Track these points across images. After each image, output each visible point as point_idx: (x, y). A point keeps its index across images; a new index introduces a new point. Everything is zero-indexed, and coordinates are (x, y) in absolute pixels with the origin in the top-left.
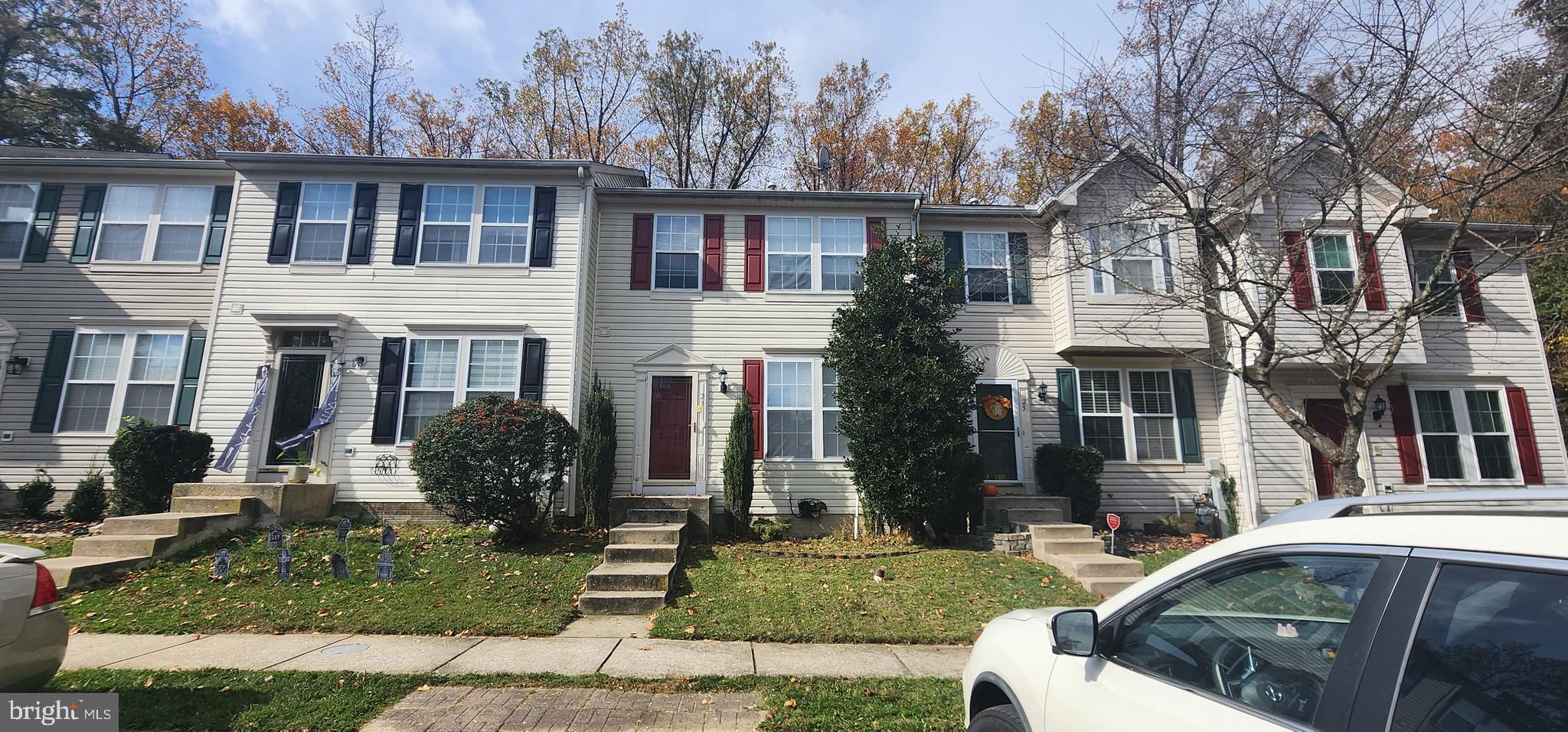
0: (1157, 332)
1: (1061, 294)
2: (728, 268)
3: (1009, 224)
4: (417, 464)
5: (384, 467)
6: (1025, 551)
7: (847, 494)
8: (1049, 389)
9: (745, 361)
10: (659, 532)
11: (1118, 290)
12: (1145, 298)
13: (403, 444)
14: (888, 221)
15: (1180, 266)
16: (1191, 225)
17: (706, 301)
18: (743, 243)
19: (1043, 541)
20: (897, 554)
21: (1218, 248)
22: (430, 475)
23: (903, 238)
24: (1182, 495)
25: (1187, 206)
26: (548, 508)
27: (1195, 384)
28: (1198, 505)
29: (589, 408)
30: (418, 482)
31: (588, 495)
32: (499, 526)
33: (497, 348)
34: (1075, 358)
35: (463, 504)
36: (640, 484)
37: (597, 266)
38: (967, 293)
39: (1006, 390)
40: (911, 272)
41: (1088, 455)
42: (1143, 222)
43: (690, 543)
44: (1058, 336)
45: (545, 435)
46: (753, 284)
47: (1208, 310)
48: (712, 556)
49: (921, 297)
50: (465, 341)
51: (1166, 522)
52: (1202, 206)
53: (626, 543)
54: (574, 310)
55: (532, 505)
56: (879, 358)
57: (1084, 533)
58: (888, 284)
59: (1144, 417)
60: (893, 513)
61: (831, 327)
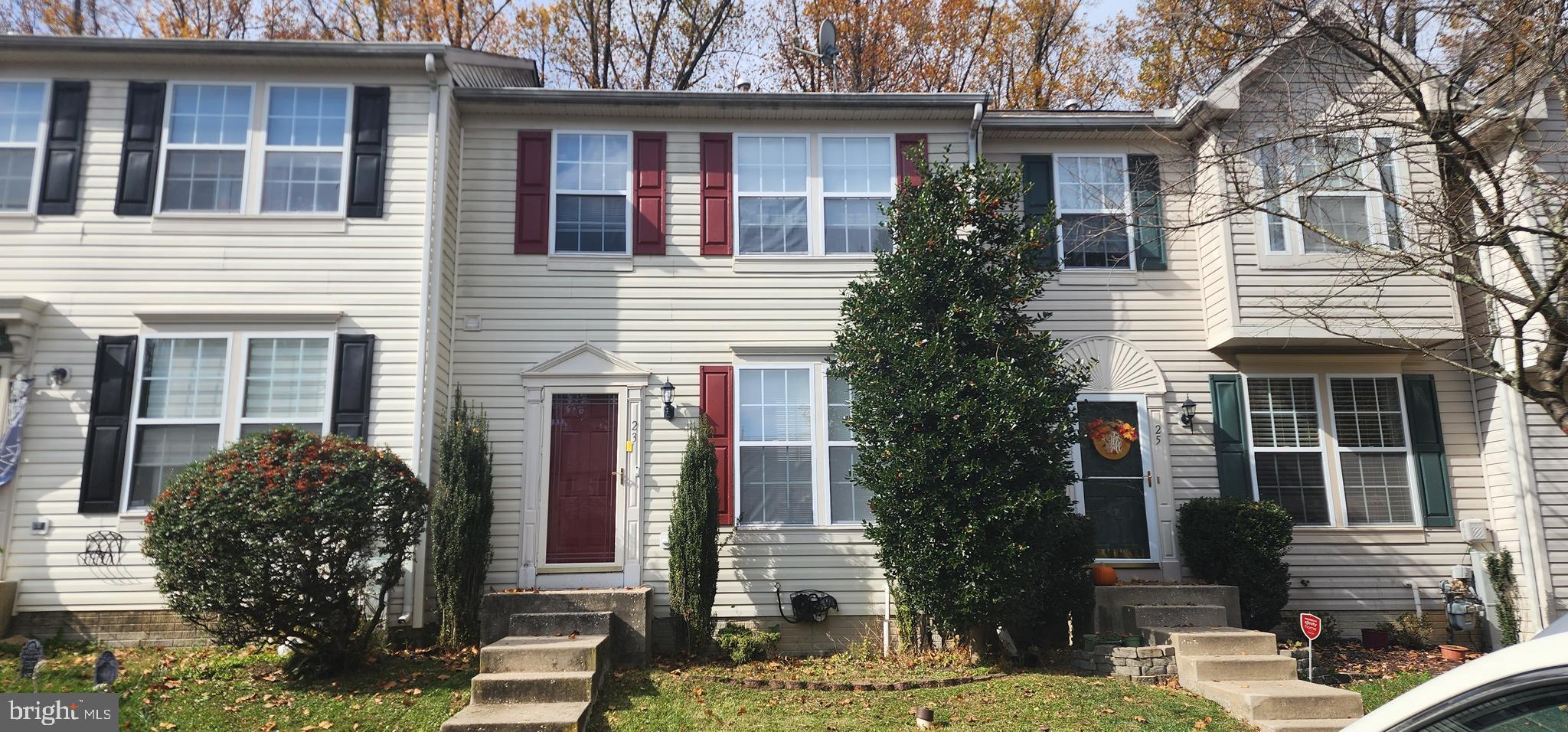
0: (1376, 313)
1: (1215, 254)
2: (674, 219)
3: (1127, 142)
4: (155, 546)
5: (100, 552)
6: (1165, 676)
7: (871, 583)
8: (1199, 408)
9: (703, 369)
10: (563, 651)
11: (1310, 244)
12: (1353, 258)
13: (134, 512)
14: (931, 139)
15: (1409, 206)
16: (1427, 138)
17: (640, 272)
18: (698, 179)
19: (1193, 659)
20: (955, 682)
21: (1474, 176)
22: (178, 564)
23: (955, 167)
24: (1425, 582)
25: (1421, 107)
26: (378, 614)
27: (1440, 397)
28: (1450, 598)
29: (447, 448)
30: (158, 577)
31: (445, 591)
32: (294, 645)
33: (292, 352)
34: (1240, 357)
35: (233, 611)
36: (532, 570)
37: (460, 216)
38: (1061, 254)
39: (1128, 411)
40: (969, 222)
41: (1267, 517)
42: (1349, 134)
43: (615, 668)
44: (1212, 322)
45: (372, 493)
46: (715, 244)
47: (1458, 277)
48: (650, 690)
49: (985, 261)
50: (238, 341)
51: (1398, 627)
52: (1444, 106)
53: (507, 670)
54: (421, 287)
55: (349, 611)
56: (917, 362)
57: (1263, 646)
58: (930, 242)
59: (1357, 453)
60: (945, 613)
61: (839, 313)
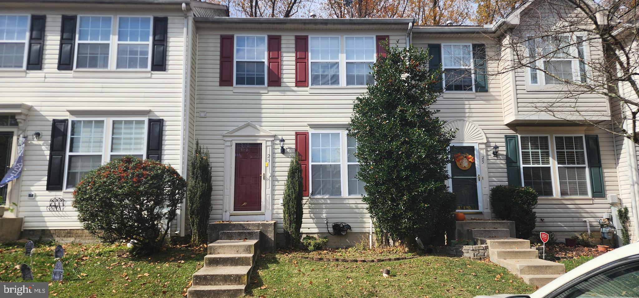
0: (575, 109)
1: (508, 85)
2: (284, 72)
3: (472, 39)
4: (79, 203)
5: (55, 206)
6: (484, 257)
7: (365, 219)
8: (500, 149)
9: (296, 133)
10: (241, 246)
11: (548, 81)
12: (566, 87)
13: (69, 190)
14: (391, 38)
15: (590, 65)
16: (598, 36)
17: (270, 93)
18: (294, 55)
19: (496, 250)
20: (398, 259)
21: (617, 52)
22: (87, 211)
23: (400, 49)
24: (592, 220)
25: (596, 23)
26: (167, 231)
27: (600, 144)
28: (602, 226)
29: (193, 165)
30: (79, 216)
31: (193, 222)
32: (134, 243)
33: (130, 126)
34: (517, 128)
35: (109, 229)
36: (228, 214)
37: (197, 71)
38: (444, 85)
39: (471, 150)
40: (406, 72)
41: (527, 193)
42: (565, 35)
43: (261, 253)
44: (506, 113)
45: (163, 183)
46: (301, 82)
47: (610, 94)
48: (276, 261)
49: (413, 88)
50: (108, 121)
51: (580, 237)
52: (606, 23)
53: (219, 253)
54: (182, 99)
55: (155, 230)
56: (384, 130)
57: (525, 245)
58: (390, 80)
59: (565, 167)
60: (395, 232)
61: (352, 110)
